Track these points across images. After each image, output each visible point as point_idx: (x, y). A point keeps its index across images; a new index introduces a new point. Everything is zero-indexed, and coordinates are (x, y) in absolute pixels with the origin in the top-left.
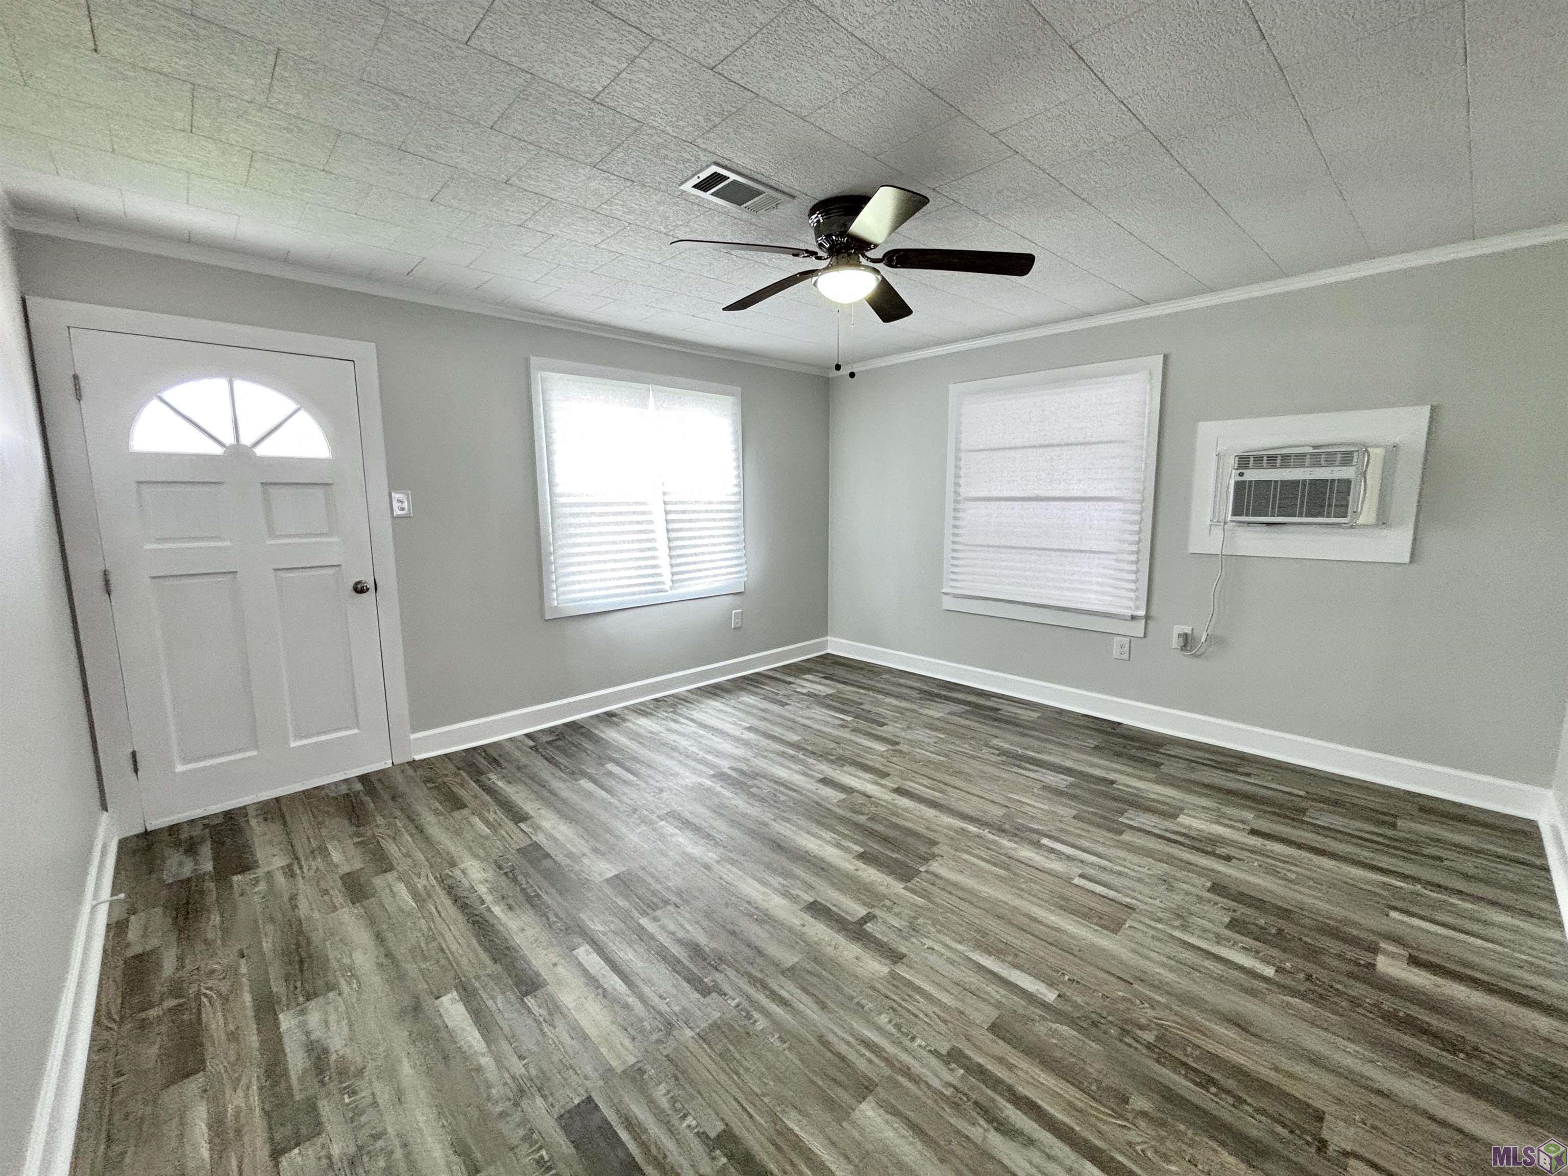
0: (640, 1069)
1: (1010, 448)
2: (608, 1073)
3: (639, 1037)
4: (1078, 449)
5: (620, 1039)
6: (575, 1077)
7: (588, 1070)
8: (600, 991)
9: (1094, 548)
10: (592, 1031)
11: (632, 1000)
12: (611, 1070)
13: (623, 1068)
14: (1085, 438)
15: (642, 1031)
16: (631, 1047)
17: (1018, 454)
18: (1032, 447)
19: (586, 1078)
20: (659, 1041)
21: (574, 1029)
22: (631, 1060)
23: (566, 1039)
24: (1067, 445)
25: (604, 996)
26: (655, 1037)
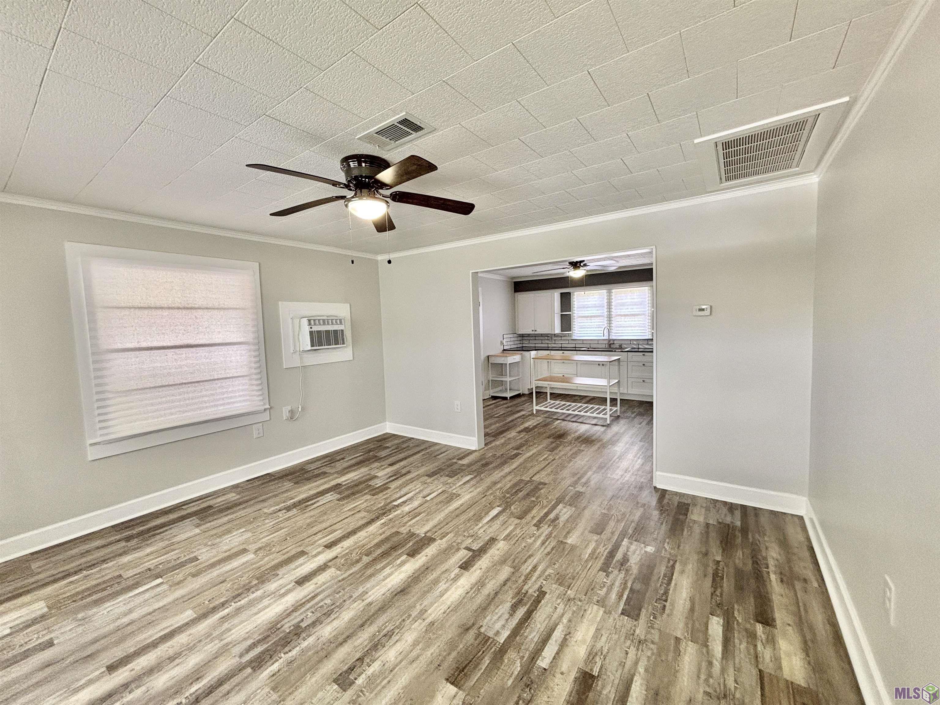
0: (597, 602)
1: (156, 308)
2: (608, 612)
3: (583, 608)
4: (216, 312)
5: (589, 615)
6: (617, 624)
7: (611, 620)
8: (568, 637)
9: (235, 375)
10: (592, 630)
11: (565, 620)
12: (605, 612)
13: (601, 608)
14: (219, 305)
15: (579, 608)
16: (590, 609)
17: (166, 313)
18: (179, 308)
19: (615, 620)
20: (580, 601)
21: (597, 637)
22: (595, 607)
23: (604, 639)
24: (207, 308)
25: (570, 633)
26: (579, 603)
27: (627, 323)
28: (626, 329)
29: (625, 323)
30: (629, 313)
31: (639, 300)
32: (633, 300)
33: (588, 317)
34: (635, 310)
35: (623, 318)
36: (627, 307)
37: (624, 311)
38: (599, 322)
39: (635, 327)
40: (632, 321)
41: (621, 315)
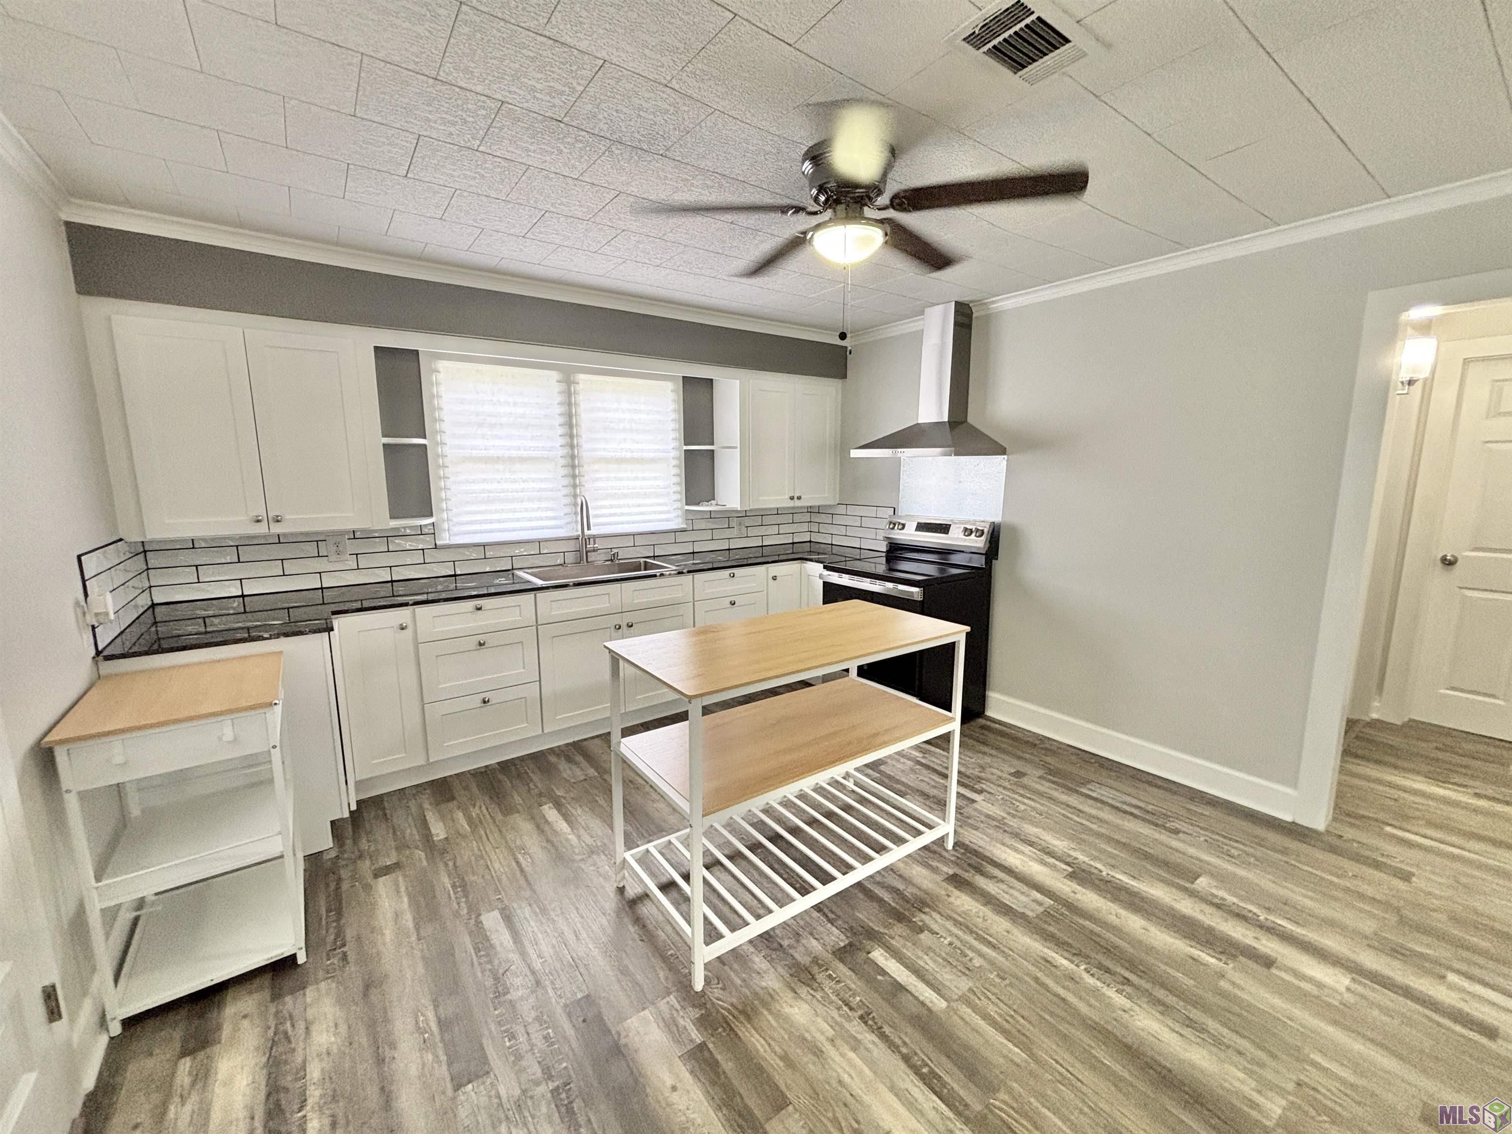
27: (625, 483)
29: (618, 484)
30: (629, 455)
35: (613, 467)
36: (622, 436)
37: (615, 449)
38: (541, 480)
39: (646, 496)
40: (636, 478)
41: (608, 461)
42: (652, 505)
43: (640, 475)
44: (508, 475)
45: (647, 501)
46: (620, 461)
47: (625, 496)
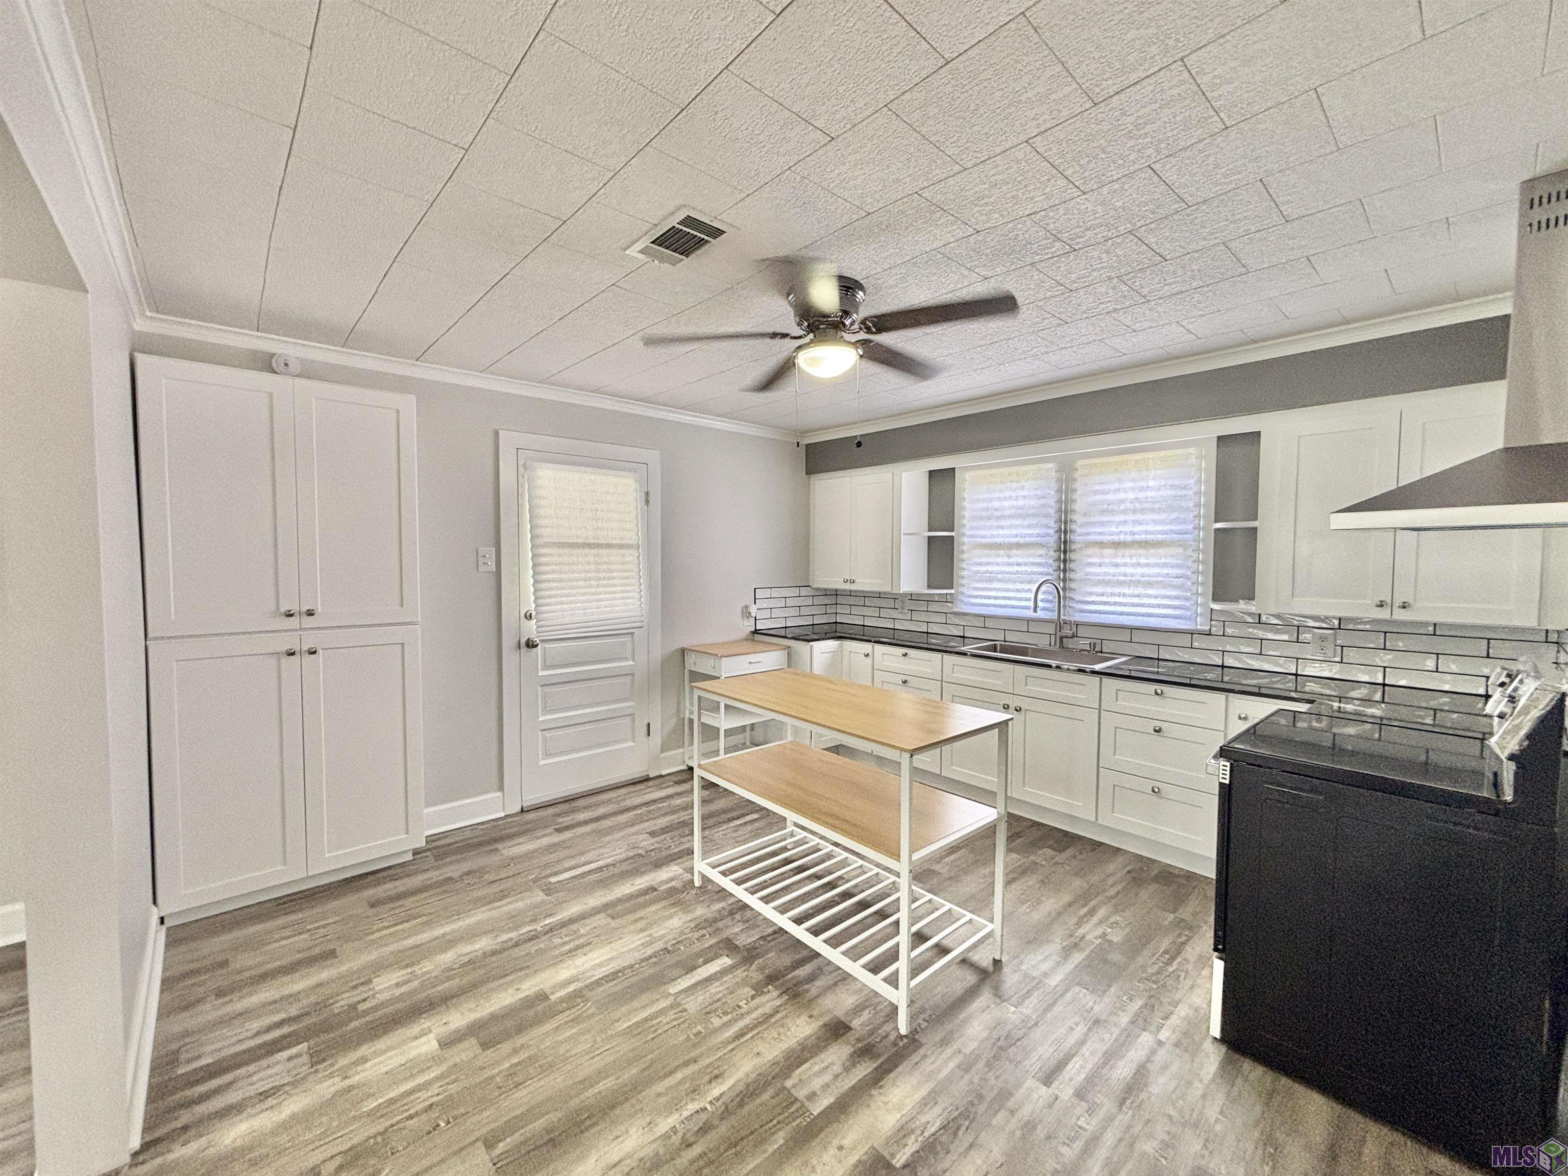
27: (1122, 570)
28: (1117, 590)
29: (1113, 570)
30: (1129, 538)
31: (1163, 493)
32: (1141, 495)
33: (999, 546)
34: (1151, 528)
35: (1107, 552)
36: (1122, 518)
37: (1112, 532)
38: (1033, 564)
39: (1149, 584)
40: (1138, 564)
41: (1101, 545)
42: (1156, 597)
43: (1143, 561)
44: (1006, 560)
45: (1150, 592)
46: (1117, 545)
47: (1121, 583)
